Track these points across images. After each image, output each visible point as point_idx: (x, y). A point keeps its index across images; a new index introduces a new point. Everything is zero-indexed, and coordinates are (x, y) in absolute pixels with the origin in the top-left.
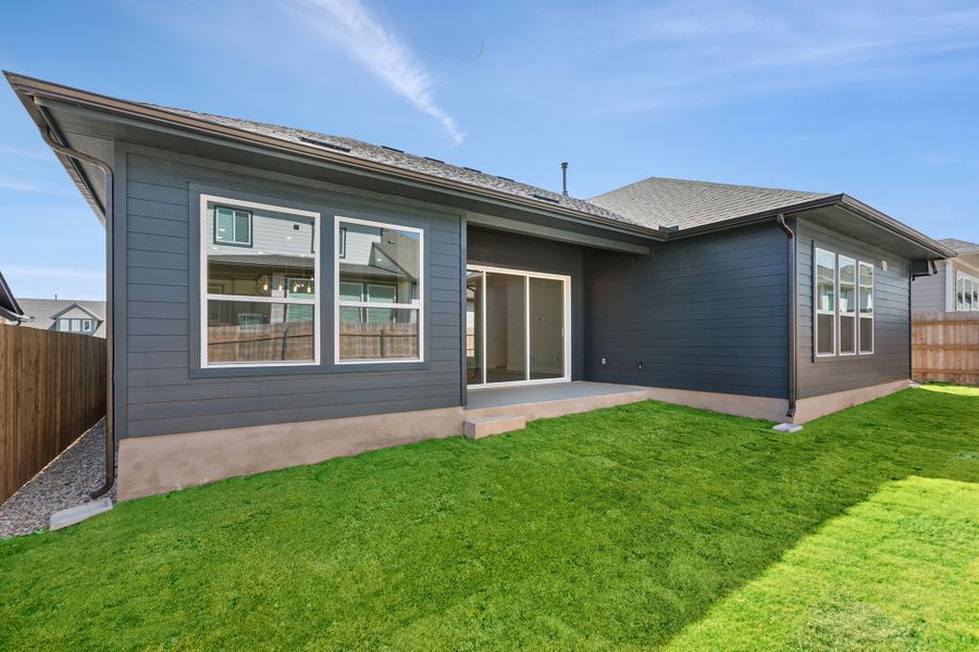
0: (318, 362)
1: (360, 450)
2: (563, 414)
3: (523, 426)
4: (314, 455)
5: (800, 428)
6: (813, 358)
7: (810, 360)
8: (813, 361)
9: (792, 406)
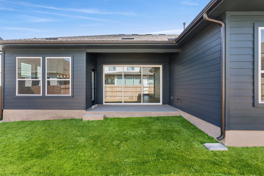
0: (41, 95)
1: (53, 119)
2: (128, 117)
3: (102, 119)
4: (41, 118)
5: (227, 149)
6: (254, 104)
7: (251, 105)
8: (254, 106)
9: (223, 134)
